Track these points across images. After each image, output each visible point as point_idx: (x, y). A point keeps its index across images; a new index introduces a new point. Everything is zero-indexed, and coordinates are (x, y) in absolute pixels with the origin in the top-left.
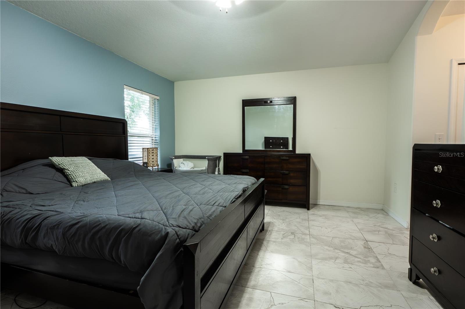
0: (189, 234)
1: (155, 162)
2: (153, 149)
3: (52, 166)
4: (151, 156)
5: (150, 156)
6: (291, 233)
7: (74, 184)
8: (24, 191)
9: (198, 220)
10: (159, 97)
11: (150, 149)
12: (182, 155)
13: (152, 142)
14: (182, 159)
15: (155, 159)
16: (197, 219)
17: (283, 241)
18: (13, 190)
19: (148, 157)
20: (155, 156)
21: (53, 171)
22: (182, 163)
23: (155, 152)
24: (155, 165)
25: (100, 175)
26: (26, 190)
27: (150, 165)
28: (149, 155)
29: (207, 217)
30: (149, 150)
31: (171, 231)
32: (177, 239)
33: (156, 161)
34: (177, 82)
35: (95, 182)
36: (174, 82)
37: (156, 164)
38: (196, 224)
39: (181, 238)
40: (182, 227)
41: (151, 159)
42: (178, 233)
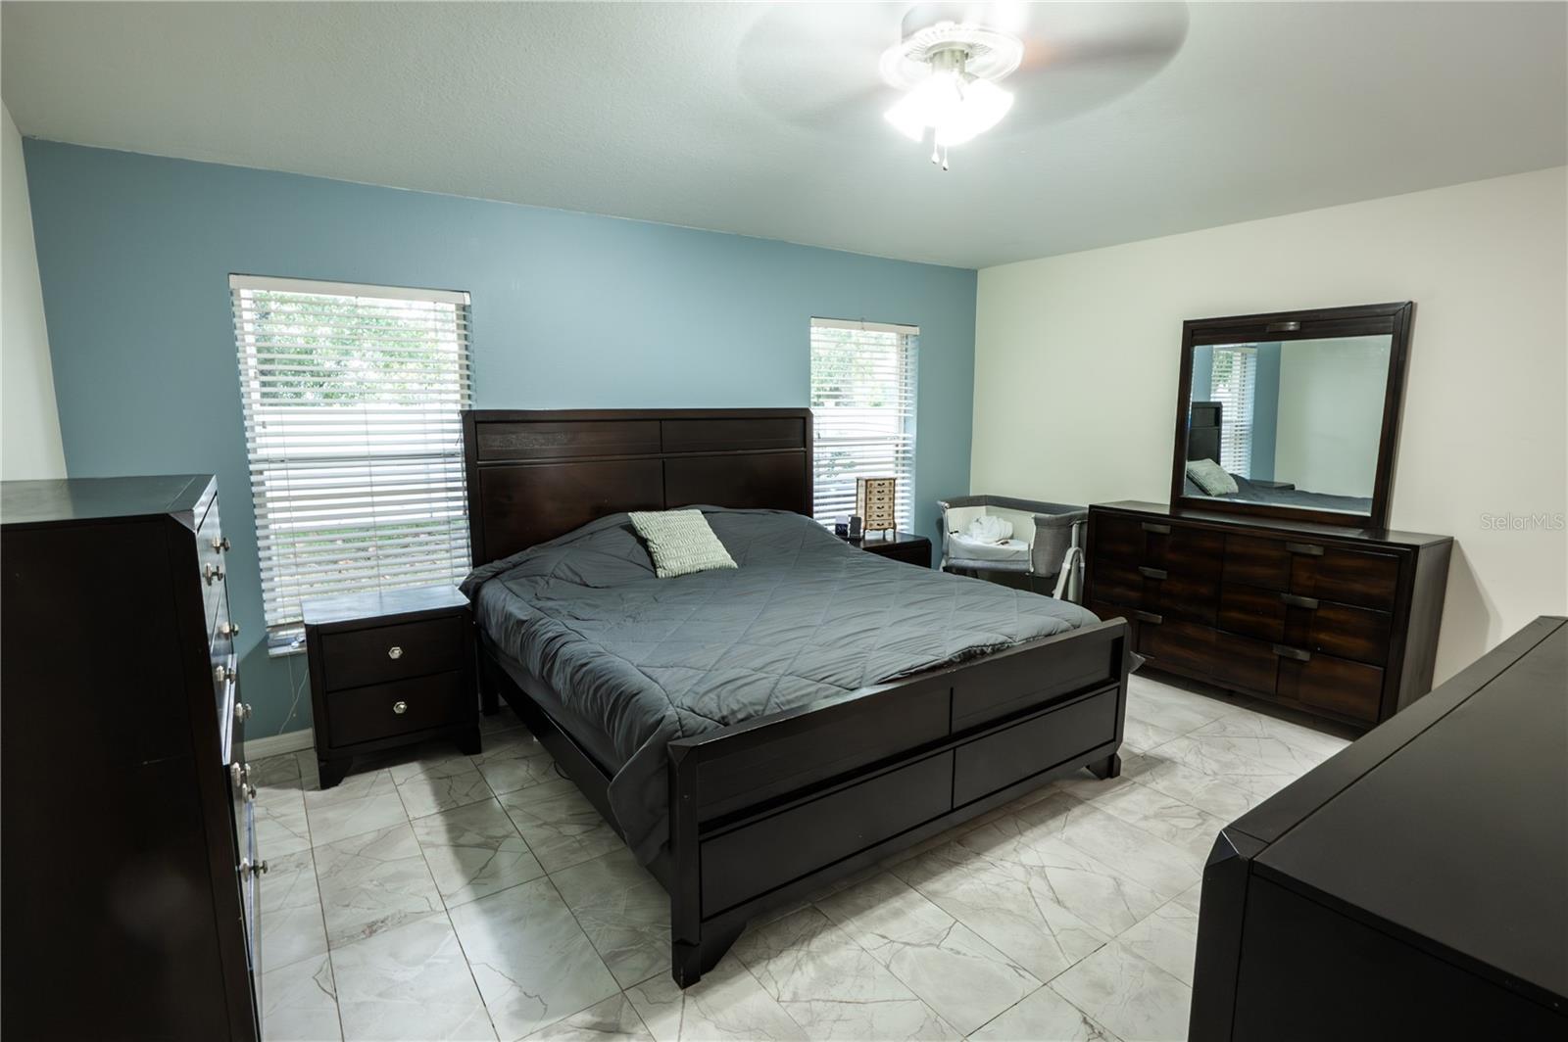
0: (705, 728)
1: (886, 517)
2: (881, 482)
3: (631, 529)
4: (875, 500)
5: (873, 501)
6: (1199, 814)
7: (661, 573)
8: (578, 580)
9: (745, 705)
10: (918, 328)
11: (872, 482)
12: (986, 496)
13: (897, 458)
14: (984, 507)
15: (886, 508)
16: (743, 703)
17: (1143, 824)
18: (564, 578)
19: (866, 504)
20: (886, 500)
21: (632, 540)
22: (977, 520)
23: (886, 490)
24: (886, 526)
25: (714, 553)
26: (581, 579)
27: (871, 525)
28: (870, 499)
29: (777, 704)
30: (871, 485)
31: (670, 716)
32: (677, 731)
33: (889, 515)
34: (986, 270)
35: (701, 571)
36: (977, 272)
37: (890, 524)
38: (733, 713)
39: (686, 730)
40: (698, 711)
41: (875, 508)
42: (684, 722)
